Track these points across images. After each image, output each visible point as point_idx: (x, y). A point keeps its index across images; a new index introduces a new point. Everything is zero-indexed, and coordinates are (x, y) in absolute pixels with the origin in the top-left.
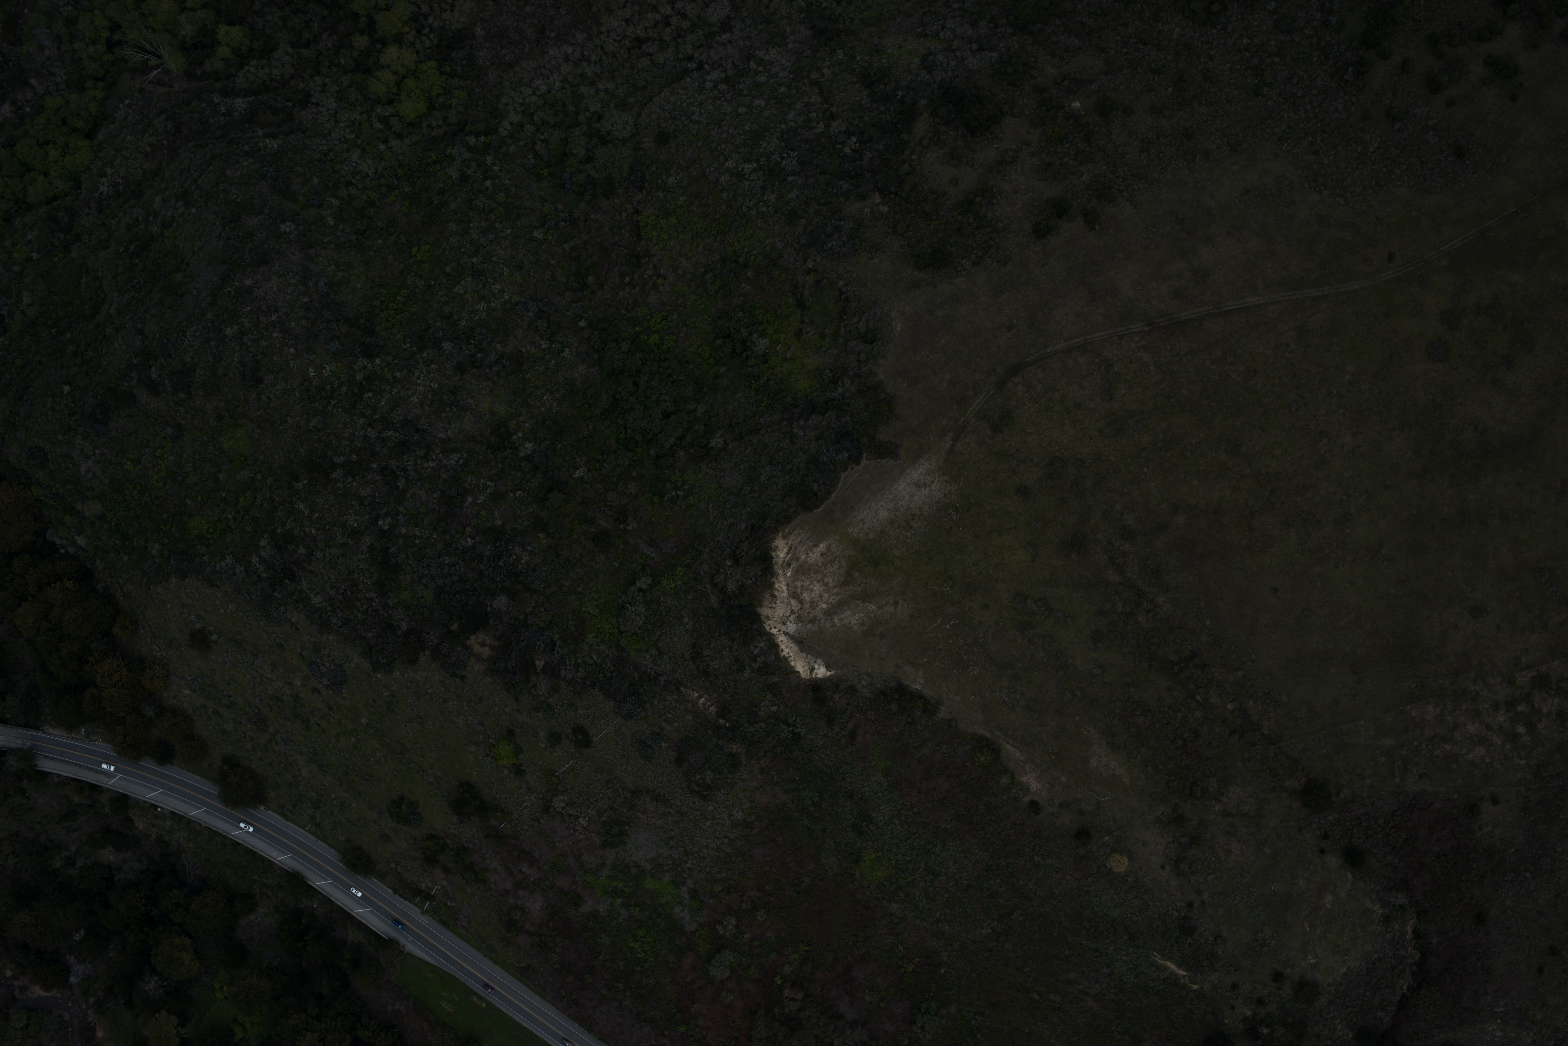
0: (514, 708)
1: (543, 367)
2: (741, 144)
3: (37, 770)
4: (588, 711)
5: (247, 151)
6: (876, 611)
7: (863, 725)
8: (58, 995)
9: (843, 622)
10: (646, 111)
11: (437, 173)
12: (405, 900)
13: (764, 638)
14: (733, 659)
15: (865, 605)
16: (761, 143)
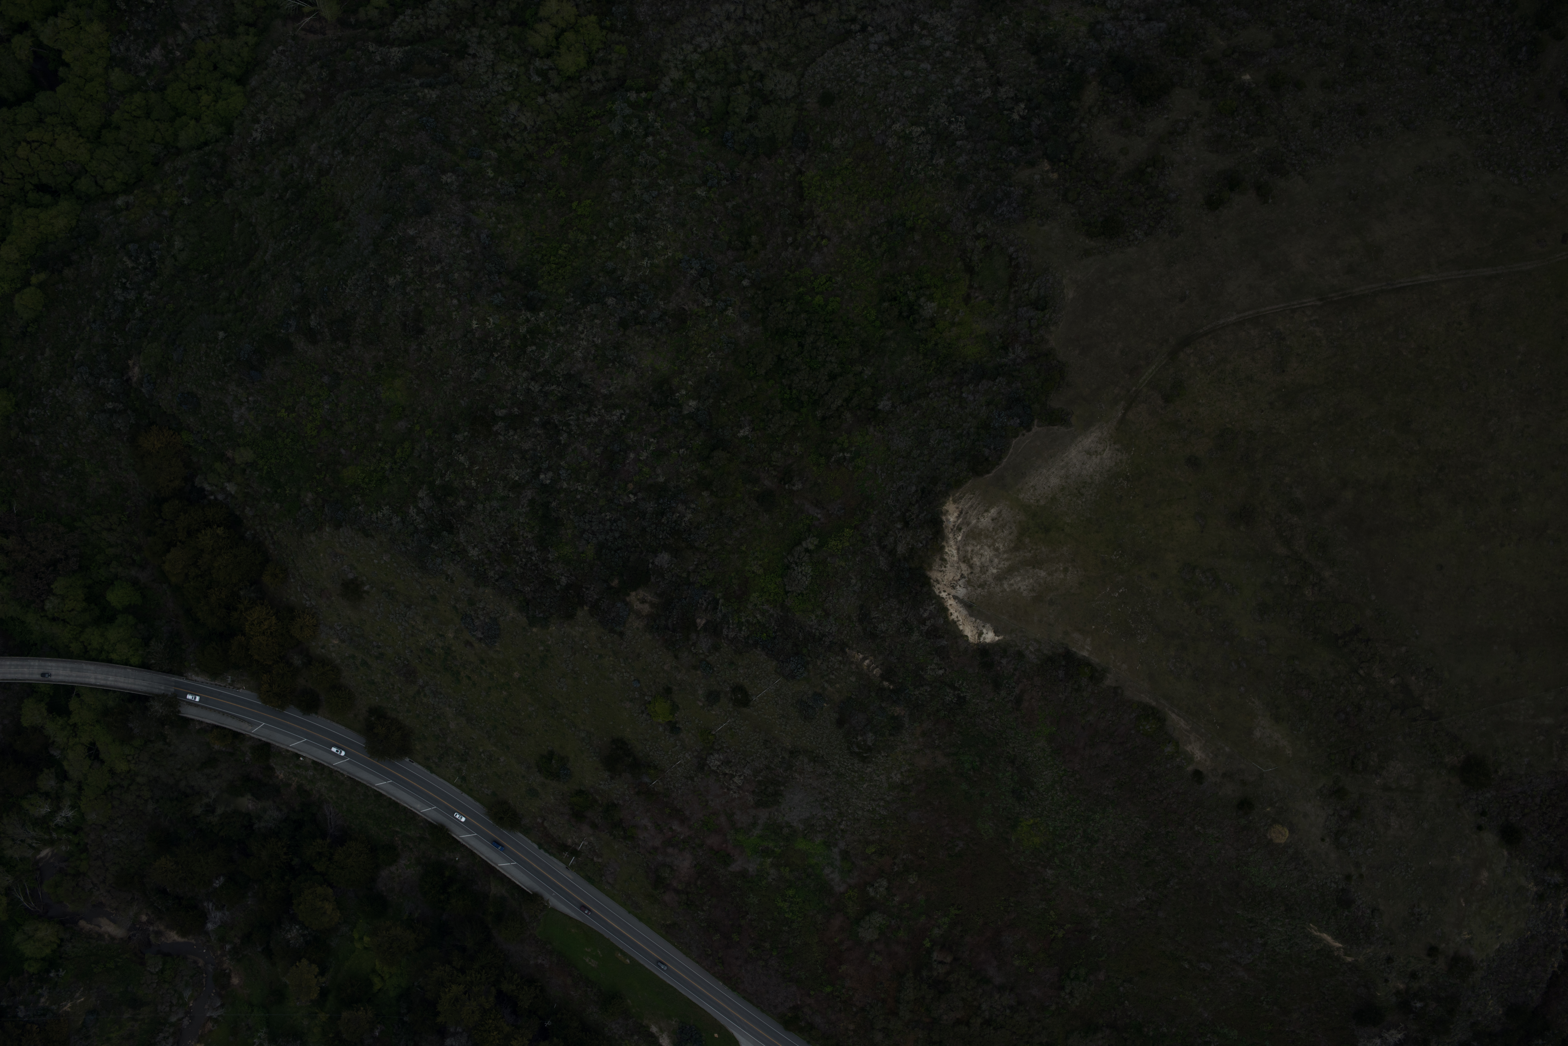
0: (673, 666)
1: (707, 325)
2: (908, 107)
3: (179, 716)
4: (749, 671)
5: (406, 100)
6: (1046, 578)
7: (1030, 691)
8: (193, 941)
9: (1013, 587)
10: (810, 71)
11: (597, 128)
12: (550, 855)
13: (933, 602)
14: (901, 622)
15: (1035, 571)
16: (929, 106)
